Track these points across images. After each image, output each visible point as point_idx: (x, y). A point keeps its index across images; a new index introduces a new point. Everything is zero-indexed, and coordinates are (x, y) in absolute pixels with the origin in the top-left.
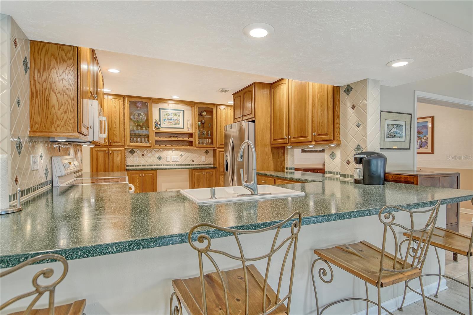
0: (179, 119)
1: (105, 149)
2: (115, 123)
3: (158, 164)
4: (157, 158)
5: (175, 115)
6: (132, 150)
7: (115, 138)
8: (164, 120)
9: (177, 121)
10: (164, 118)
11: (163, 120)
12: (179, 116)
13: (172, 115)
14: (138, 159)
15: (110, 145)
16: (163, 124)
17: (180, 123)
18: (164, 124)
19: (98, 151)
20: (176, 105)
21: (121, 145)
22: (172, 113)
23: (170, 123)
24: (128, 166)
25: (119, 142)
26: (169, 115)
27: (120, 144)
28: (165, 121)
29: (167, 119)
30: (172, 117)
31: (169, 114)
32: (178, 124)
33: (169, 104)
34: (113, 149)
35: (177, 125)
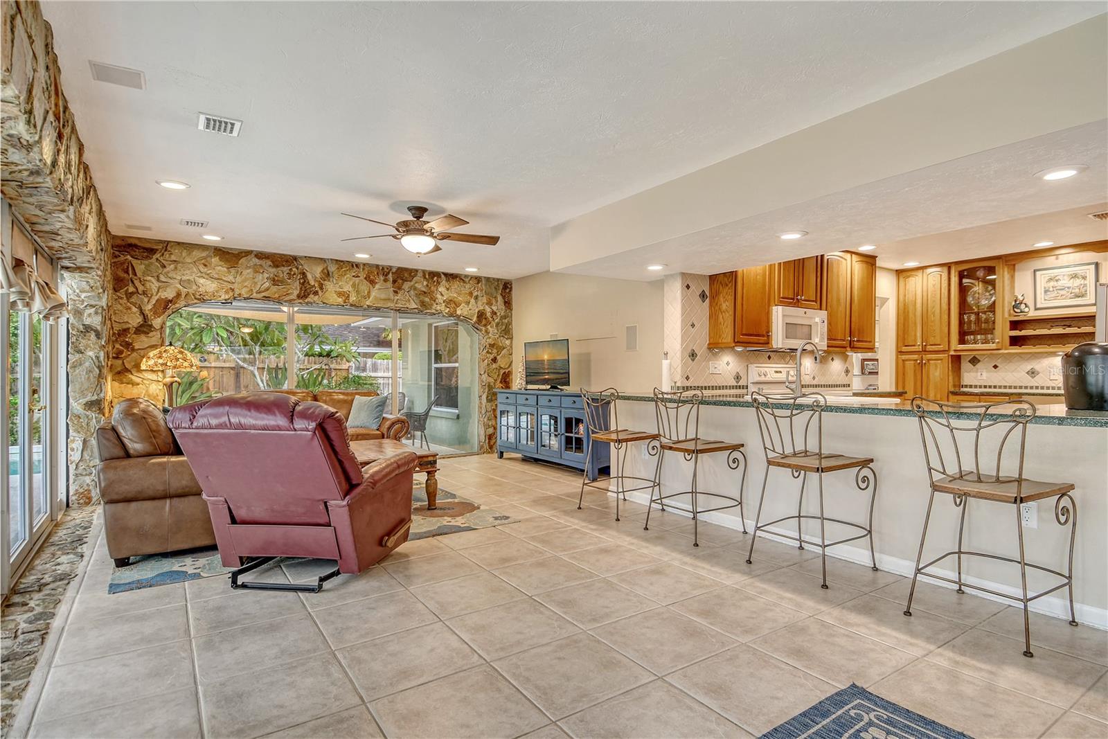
0: (1085, 285)
1: (915, 357)
2: (934, 313)
3: (1029, 385)
4: (1027, 373)
5: (1075, 276)
6: (974, 357)
7: (933, 338)
8: (1046, 291)
9: (1080, 289)
10: (1045, 288)
11: (1043, 292)
12: (1084, 278)
13: (1066, 277)
14: (984, 374)
15: (924, 351)
16: (1043, 299)
17: (1088, 292)
18: (1045, 300)
19: (907, 360)
20: (1078, 254)
21: (942, 349)
22: (1064, 275)
23: (1059, 298)
24: (966, 386)
25: (940, 345)
26: (1057, 281)
27: (940, 348)
28: (1049, 293)
29: (1051, 289)
30: (1065, 282)
31: (1057, 278)
32: (1083, 296)
33: (1060, 256)
34: (929, 356)
35: (1080, 299)
